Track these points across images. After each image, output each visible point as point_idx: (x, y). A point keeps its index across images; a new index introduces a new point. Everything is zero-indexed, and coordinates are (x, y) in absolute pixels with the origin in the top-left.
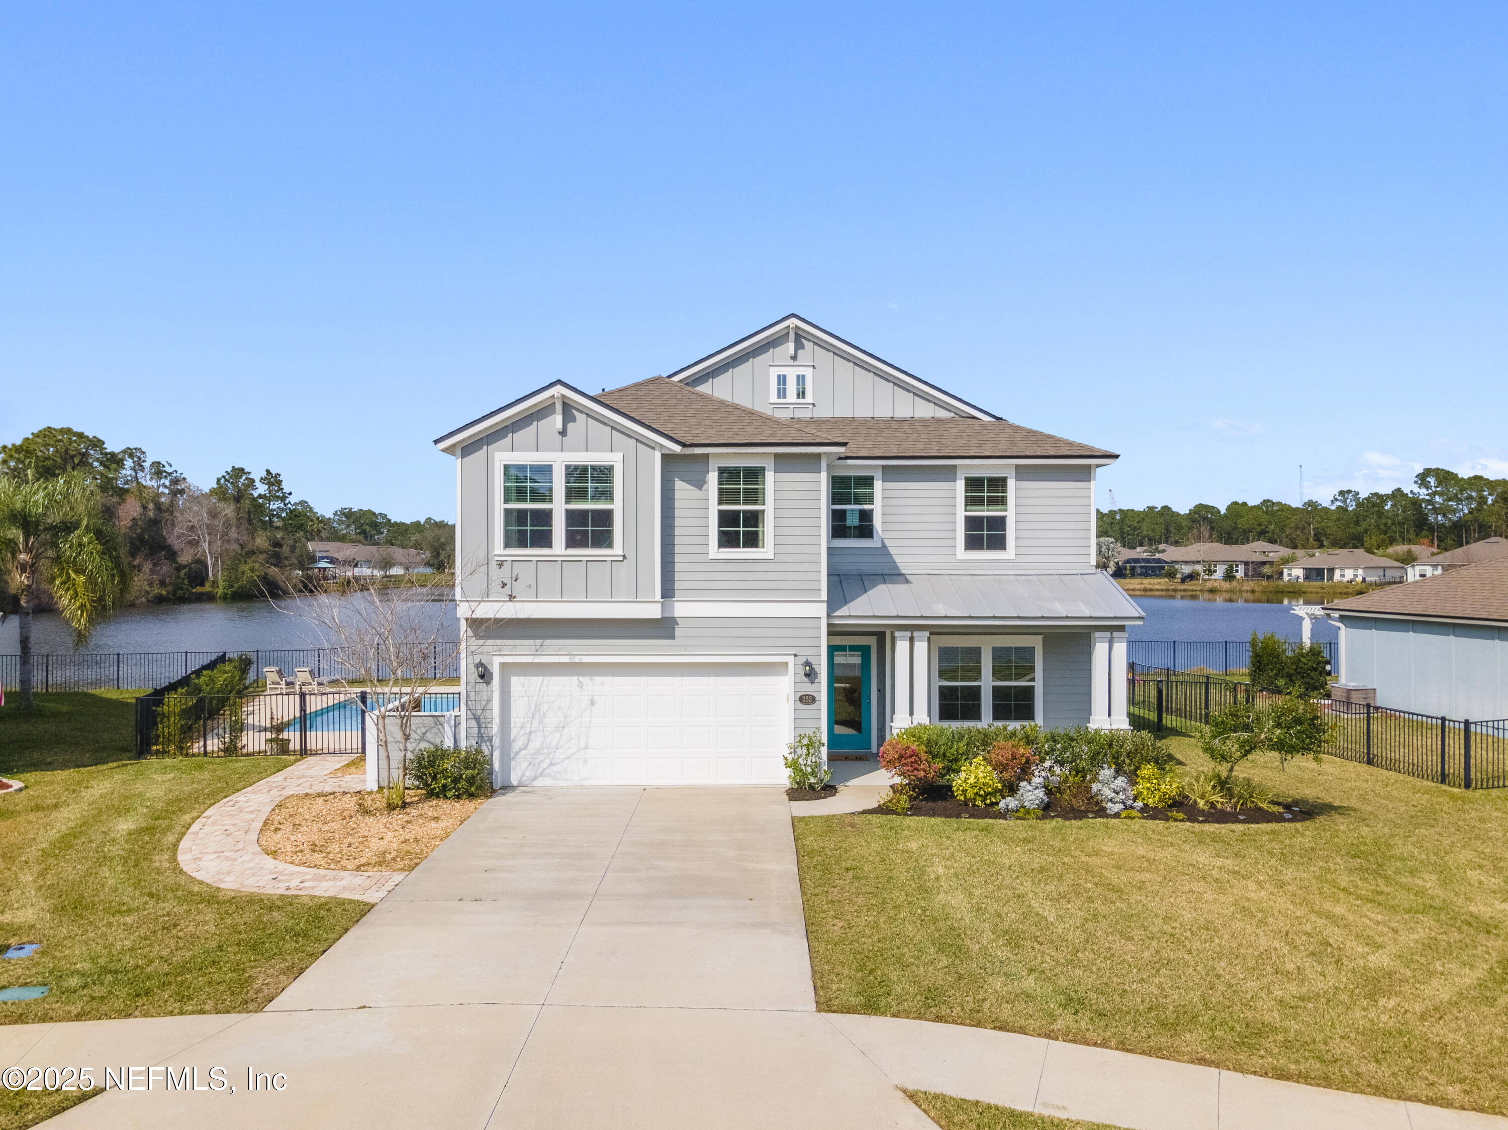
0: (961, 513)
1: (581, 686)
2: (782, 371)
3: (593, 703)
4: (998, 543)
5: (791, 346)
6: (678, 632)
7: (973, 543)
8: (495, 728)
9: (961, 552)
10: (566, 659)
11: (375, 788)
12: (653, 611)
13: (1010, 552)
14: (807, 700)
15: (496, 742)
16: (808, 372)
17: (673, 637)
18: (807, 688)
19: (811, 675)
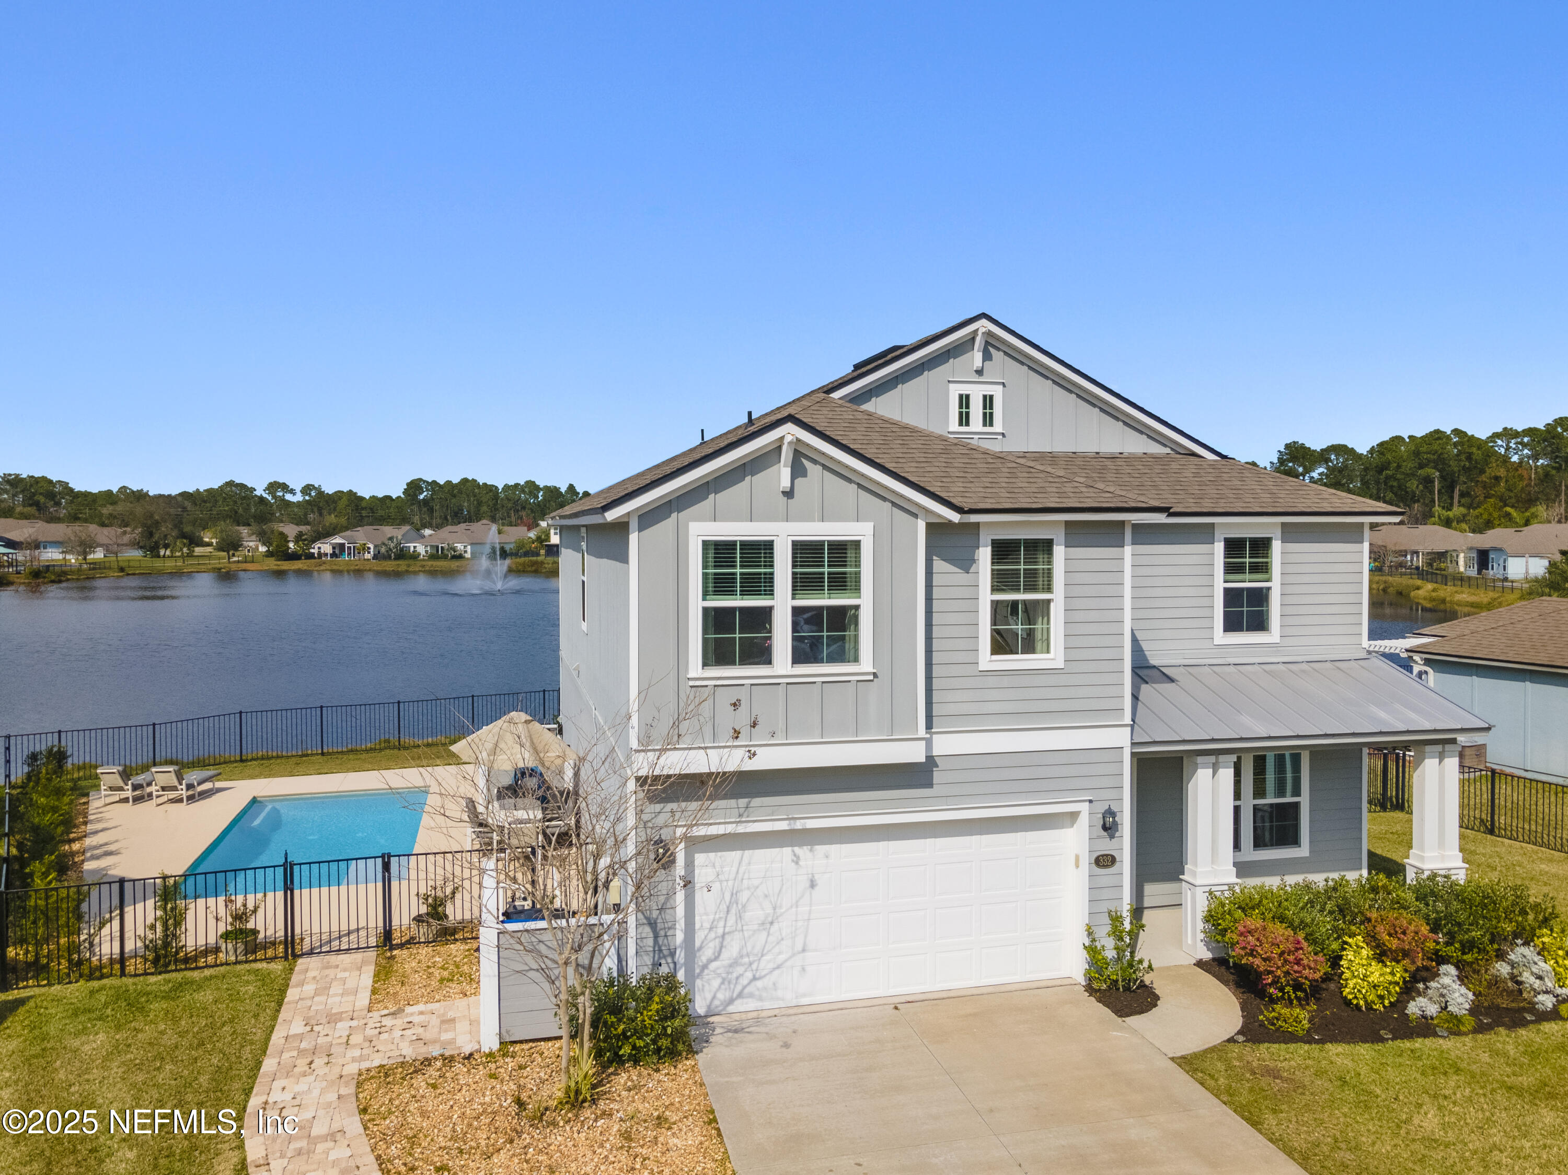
0: (1220, 584)
1: (797, 860)
2: (965, 389)
3: (813, 885)
4: (1259, 623)
5: (977, 358)
6: (937, 776)
7: (1232, 624)
8: (680, 937)
9: (1220, 636)
10: (783, 826)
11: (496, 1046)
12: (914, 753)
13: (1273, 635)
14: (1105, 861)
15: (680, 956)
16: (997, 392)
17: (930, 785)
18: (1106, 846)
19: (1110, 828)
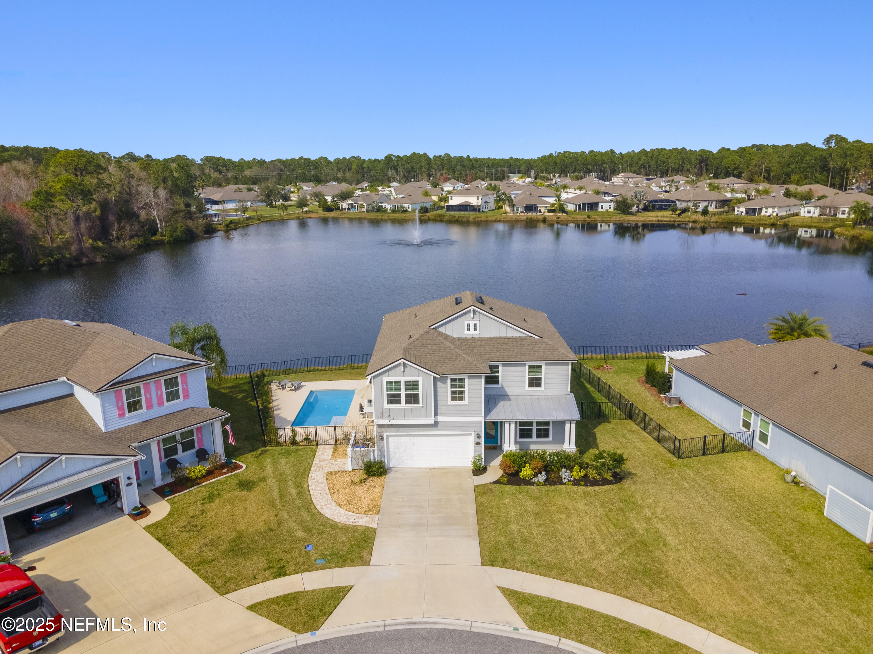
0: (527, 376)
1: (410, 440)
2: (469, 323)
3: (414, 444)
4: (539, 385)
5: (472, 315)
6: (439, 425)
7: (531, 385)
8: (386, 453)
9: (527, 388)
10: (406, 434)
11: (351, 470)
12: (432, 422)
13: (543, 388)
14: (478, 444)
15: (386, 456)
16: (478, 323)
17: (437, 427)
18: (478, 441)
19: (479, 436)
